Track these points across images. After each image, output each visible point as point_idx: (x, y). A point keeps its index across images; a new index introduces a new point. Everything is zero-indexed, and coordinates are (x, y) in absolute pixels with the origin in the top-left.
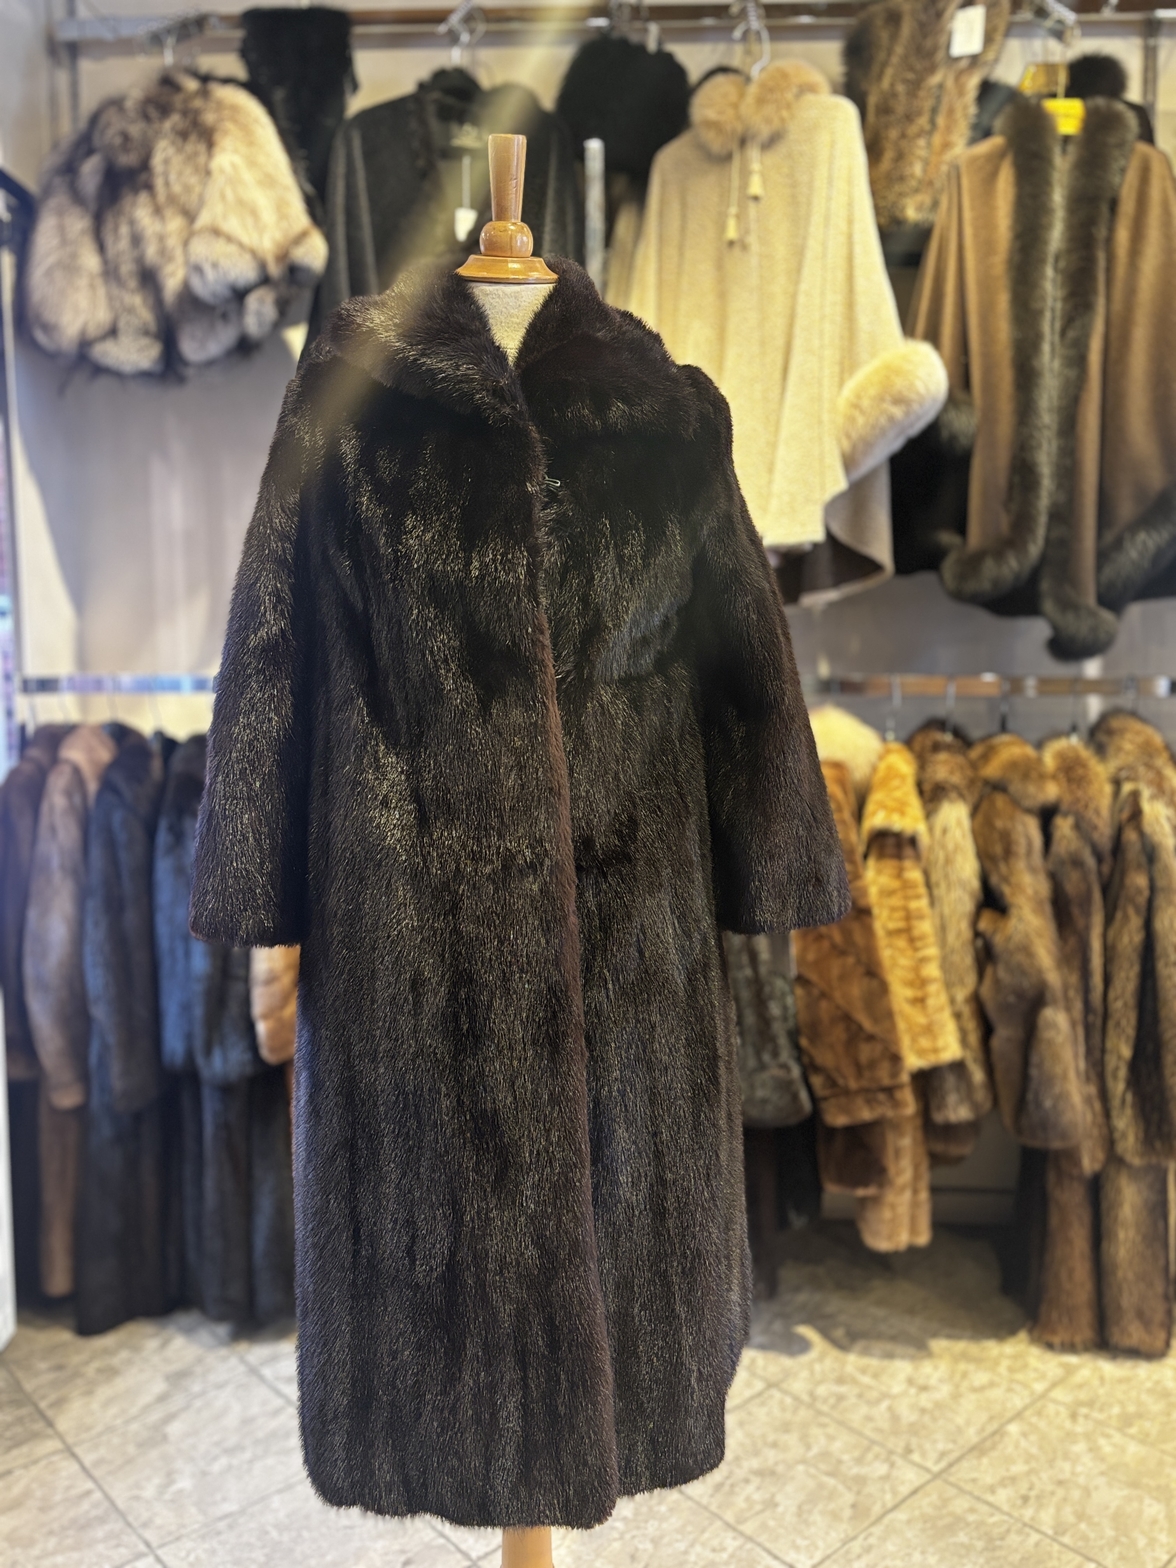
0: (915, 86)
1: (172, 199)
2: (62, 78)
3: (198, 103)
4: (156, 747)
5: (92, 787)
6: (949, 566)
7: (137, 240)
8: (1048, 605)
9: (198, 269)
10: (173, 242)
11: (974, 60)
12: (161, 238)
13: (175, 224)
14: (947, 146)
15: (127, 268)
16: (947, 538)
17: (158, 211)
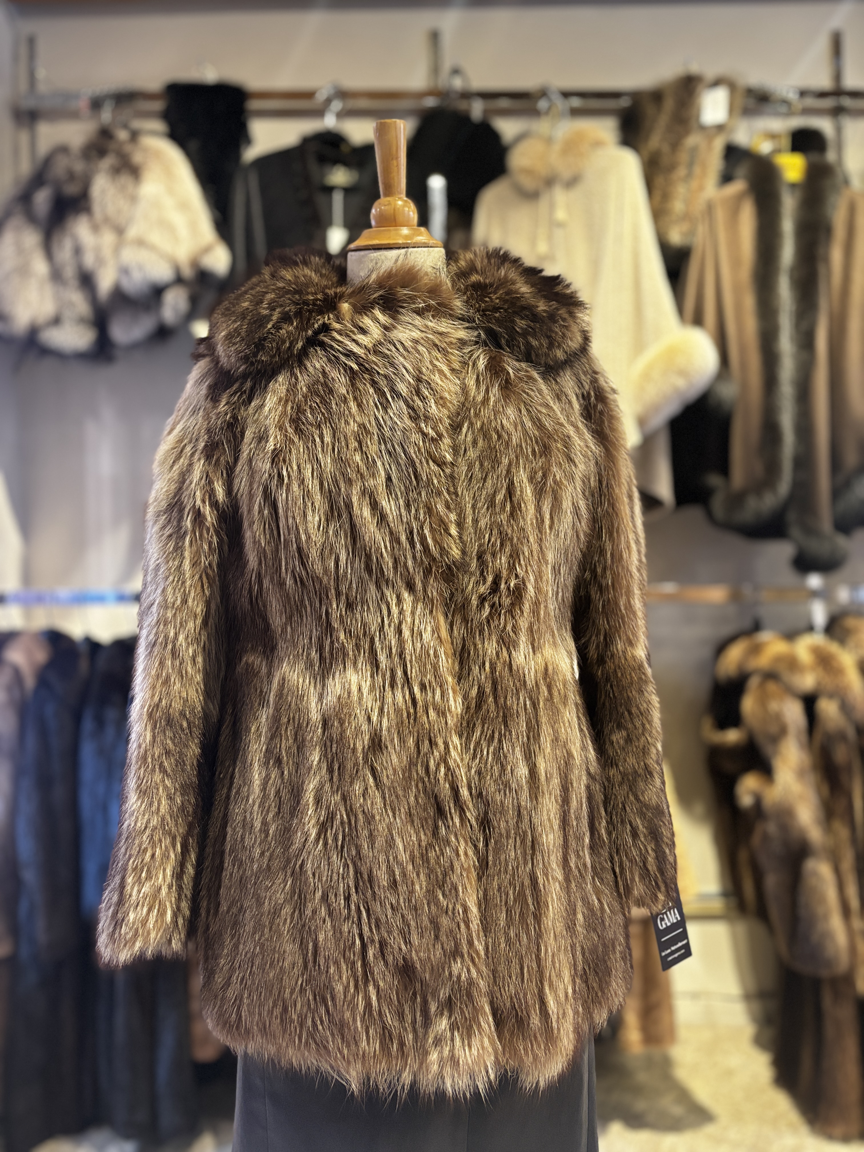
0: (675, 145)
1: (107, 220)
2: (24, 137)
3: (128, 148)
4: (84, 650)
5: (30, 682)
6: (718, 503)
7: (78, 251)
8: (795, 531)
9: (125, 271)
10: (107, 252)
11: (720, 128)
12: (98, 250)
13: (108, 238)
14: (701, 188)
15: (69, 272)
16: (714, 480)
17: (96, 229)
